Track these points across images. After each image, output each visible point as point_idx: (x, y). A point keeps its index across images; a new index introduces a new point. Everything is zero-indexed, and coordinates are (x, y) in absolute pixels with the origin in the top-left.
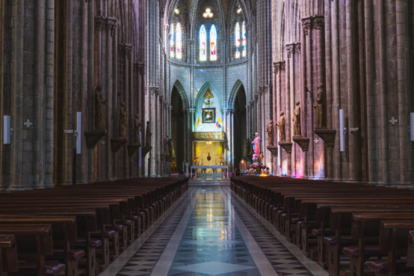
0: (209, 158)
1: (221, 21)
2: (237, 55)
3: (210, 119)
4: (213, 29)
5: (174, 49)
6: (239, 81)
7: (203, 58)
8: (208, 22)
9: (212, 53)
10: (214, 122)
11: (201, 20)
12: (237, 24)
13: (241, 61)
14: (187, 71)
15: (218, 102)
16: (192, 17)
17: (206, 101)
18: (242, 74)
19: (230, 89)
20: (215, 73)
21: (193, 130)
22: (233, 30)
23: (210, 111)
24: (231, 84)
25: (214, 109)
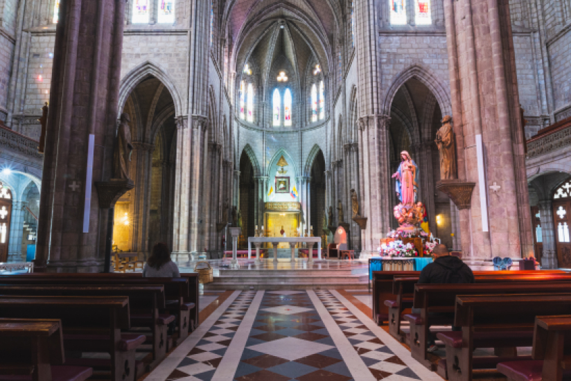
0: (282, 232)
1: (297, 83)
2: (314, 119)
3: (284, 188)
4: (288, 92)
5: (245, 110)
6: (316, 146)
7: (276, 123)
8: (282, 86)
9: (286, 118)
10: (289, 192)
11: (275, 84)
12: (314, 86)
13: (321, 124)
14: (259, 135)
15: (292, 170)
16: (265, 77)
17: (280, 169)
18: (323, 138)
19: (306, 155)
20: (290, 139)
21: (265, 201)
22: (310, 92)
23: (284, 180)
24: (307, 149)
25: (289, 178)
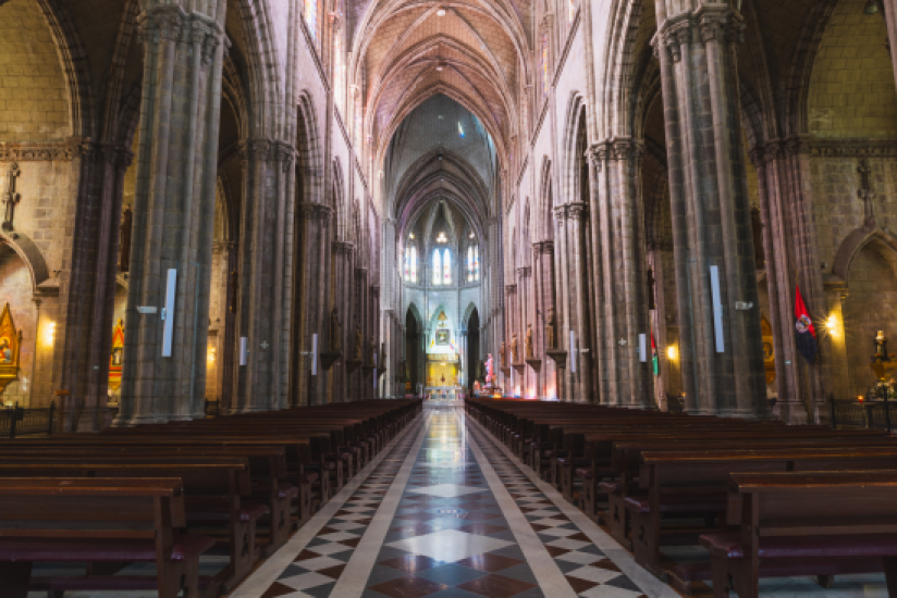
0: (443, 380)
1: (455, 245)
2: (470, 278)
3: (444, 340)
4: (447, 252)
5: (409, 272)
6: (472, 304)
7: (437, 281)
8: (442, 246)
9: (446, 277)
10: (448, 344)
11: (434, 244)
12: (470, 249)
13: (474, 285)
14: (421, 293)
15: (453, 323)
16: (427, 241)
17: (440, 323)
18: (478, 297)
19: (463, 312)
20: (448, 296)
21: (427, 352)
22: (466, 254)
23: (444, 332)
24: (465, 305)
25: (448, 331)
